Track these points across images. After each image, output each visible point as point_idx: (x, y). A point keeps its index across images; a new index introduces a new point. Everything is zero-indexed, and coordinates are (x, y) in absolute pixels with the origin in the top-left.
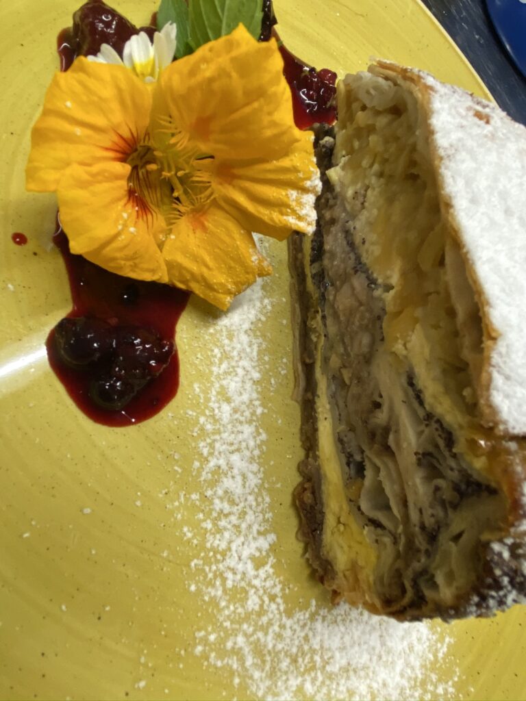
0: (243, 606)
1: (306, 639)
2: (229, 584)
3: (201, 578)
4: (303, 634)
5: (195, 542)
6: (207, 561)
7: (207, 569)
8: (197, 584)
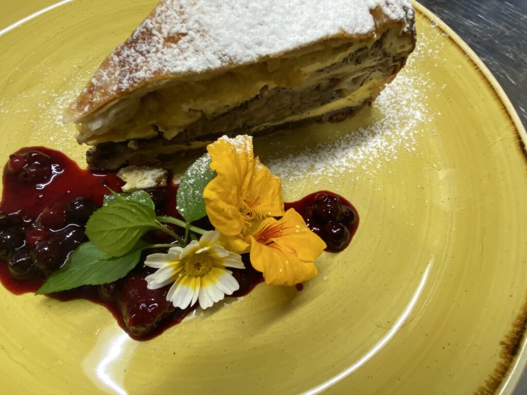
0: (391, 136)
1: (388, 107)
2: (387, 143)
3: (391, 155)
4: (388, 108)
5: (380, 162)
6: (384, 155)
7: (387, 154)
8: (394, 156)
